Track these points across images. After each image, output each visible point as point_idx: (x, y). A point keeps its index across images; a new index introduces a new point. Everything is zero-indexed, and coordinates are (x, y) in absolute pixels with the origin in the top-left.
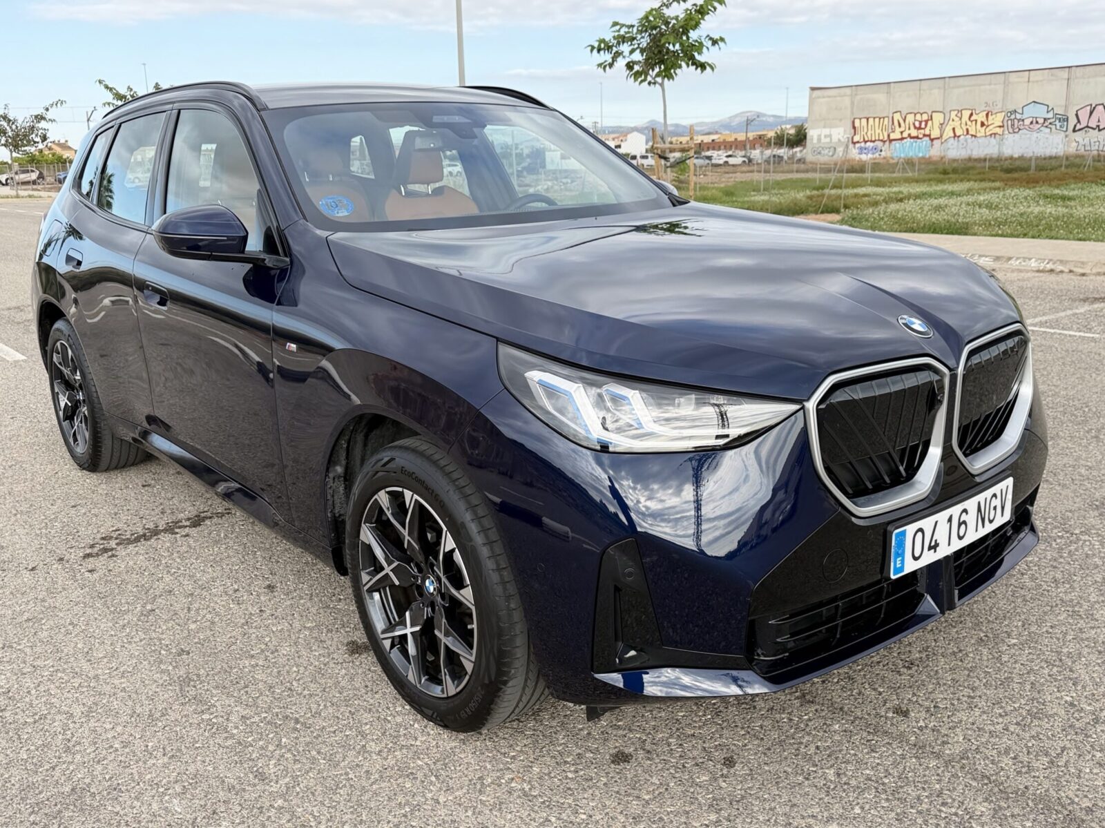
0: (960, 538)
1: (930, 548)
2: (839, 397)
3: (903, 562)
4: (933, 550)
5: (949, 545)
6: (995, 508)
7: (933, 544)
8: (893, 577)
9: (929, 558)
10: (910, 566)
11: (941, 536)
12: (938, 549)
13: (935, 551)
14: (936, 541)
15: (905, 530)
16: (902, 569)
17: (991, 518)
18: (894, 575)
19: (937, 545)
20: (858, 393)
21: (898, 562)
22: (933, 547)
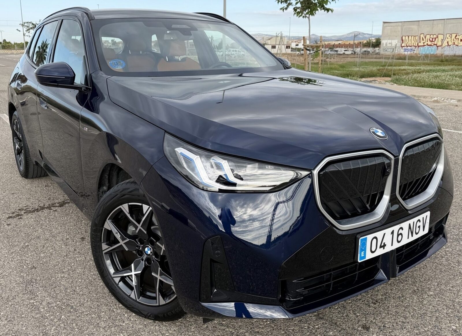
0: (399, 242)
1: (381, 247)
2: (331, 169)
3: (365, 254)
4: (383, 248)
5: (392, 245)
6: (419, 227)
7: (383, 245)
8: (359, 261)
9: (380, 252)
10: (369, 256)
11: (387, 240)
12: (385, 247)
13: (384, 249)
14: (384, 243)
15: (366, 238)
16: (365, 257)
17: (417, 232)
18: (360, 260)
19: (385, 245)
20: (342, 167)
21: (362, 254)
22: (383, 246)
